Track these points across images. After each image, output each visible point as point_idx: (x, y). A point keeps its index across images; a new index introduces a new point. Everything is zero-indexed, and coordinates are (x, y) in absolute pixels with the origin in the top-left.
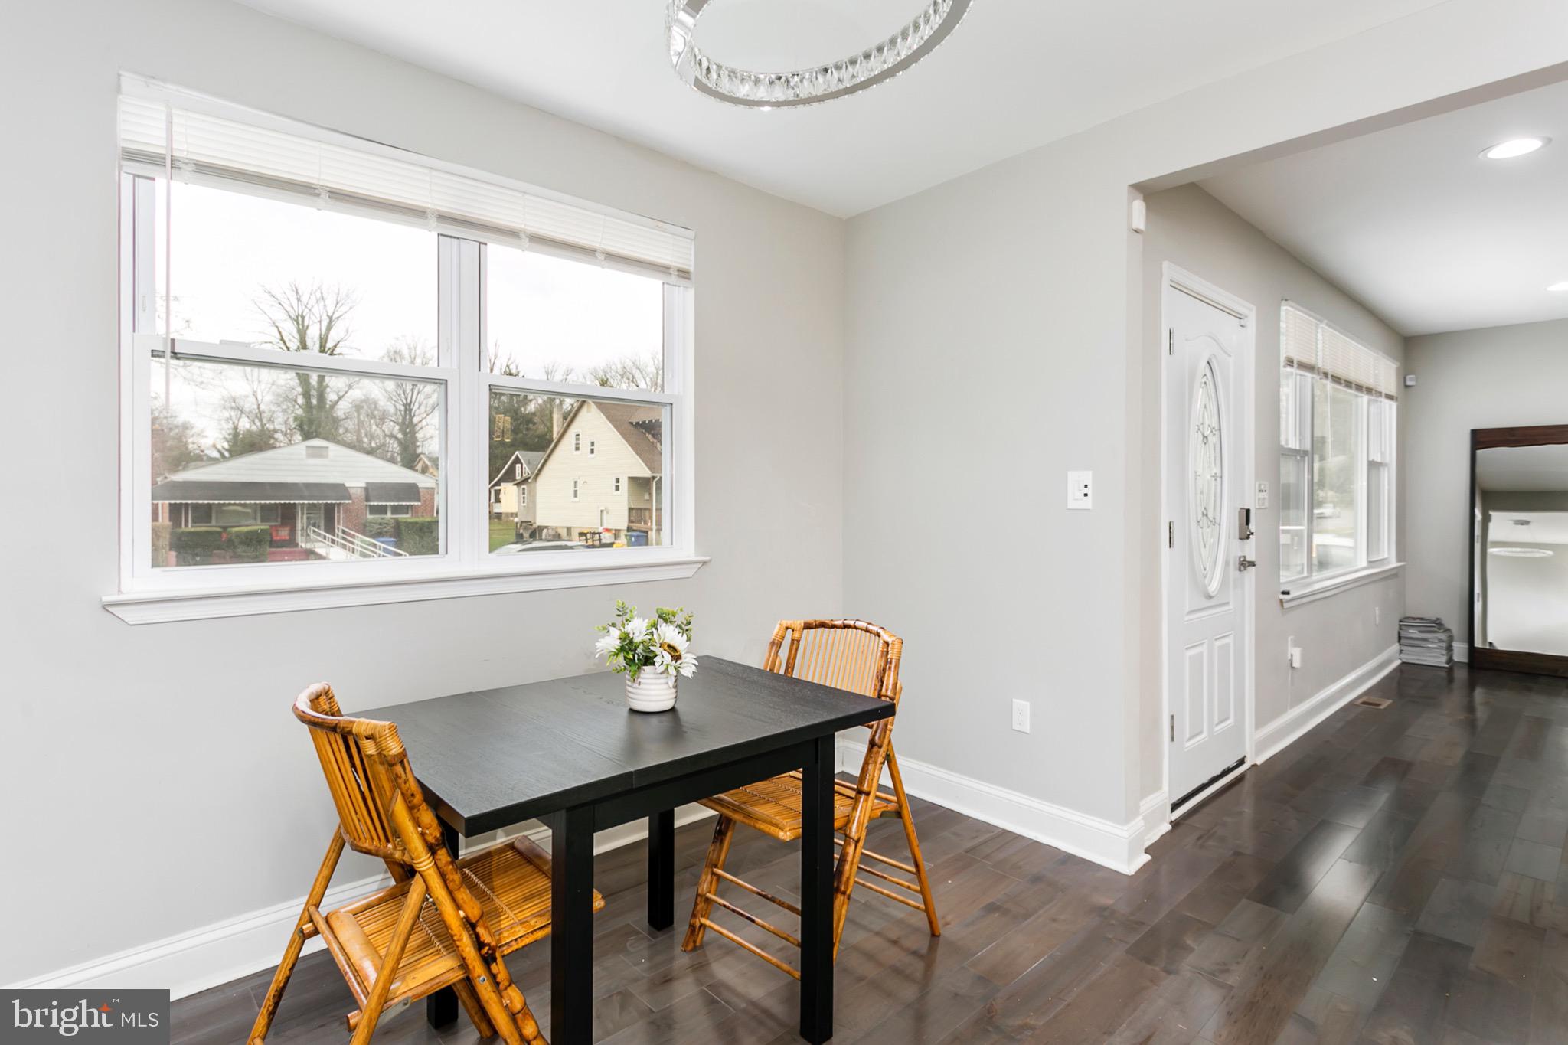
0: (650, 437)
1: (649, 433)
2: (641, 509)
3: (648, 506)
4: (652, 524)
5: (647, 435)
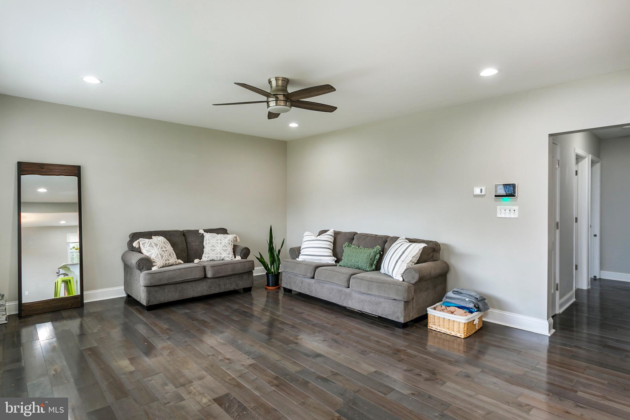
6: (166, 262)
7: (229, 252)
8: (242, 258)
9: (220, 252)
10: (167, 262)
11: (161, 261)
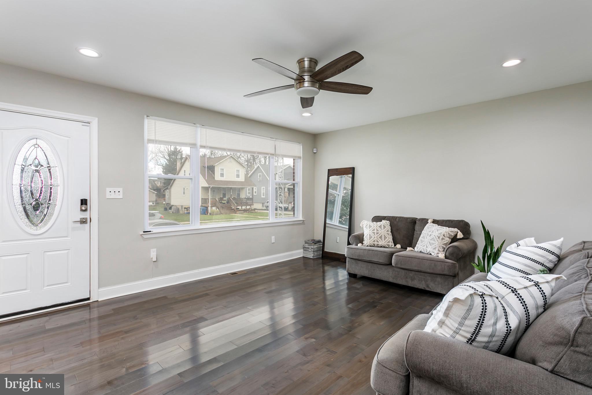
0: (210, 172)
1: (210, 170)
2: (205, 199)
3: (208, 198)
4: (209, 204)
5: (209, 171)
6: (374, 243)
7: (435, 247)
8: (446, 257)
9: (426, 245)
10: (376, 243)
11: (369, 241)
